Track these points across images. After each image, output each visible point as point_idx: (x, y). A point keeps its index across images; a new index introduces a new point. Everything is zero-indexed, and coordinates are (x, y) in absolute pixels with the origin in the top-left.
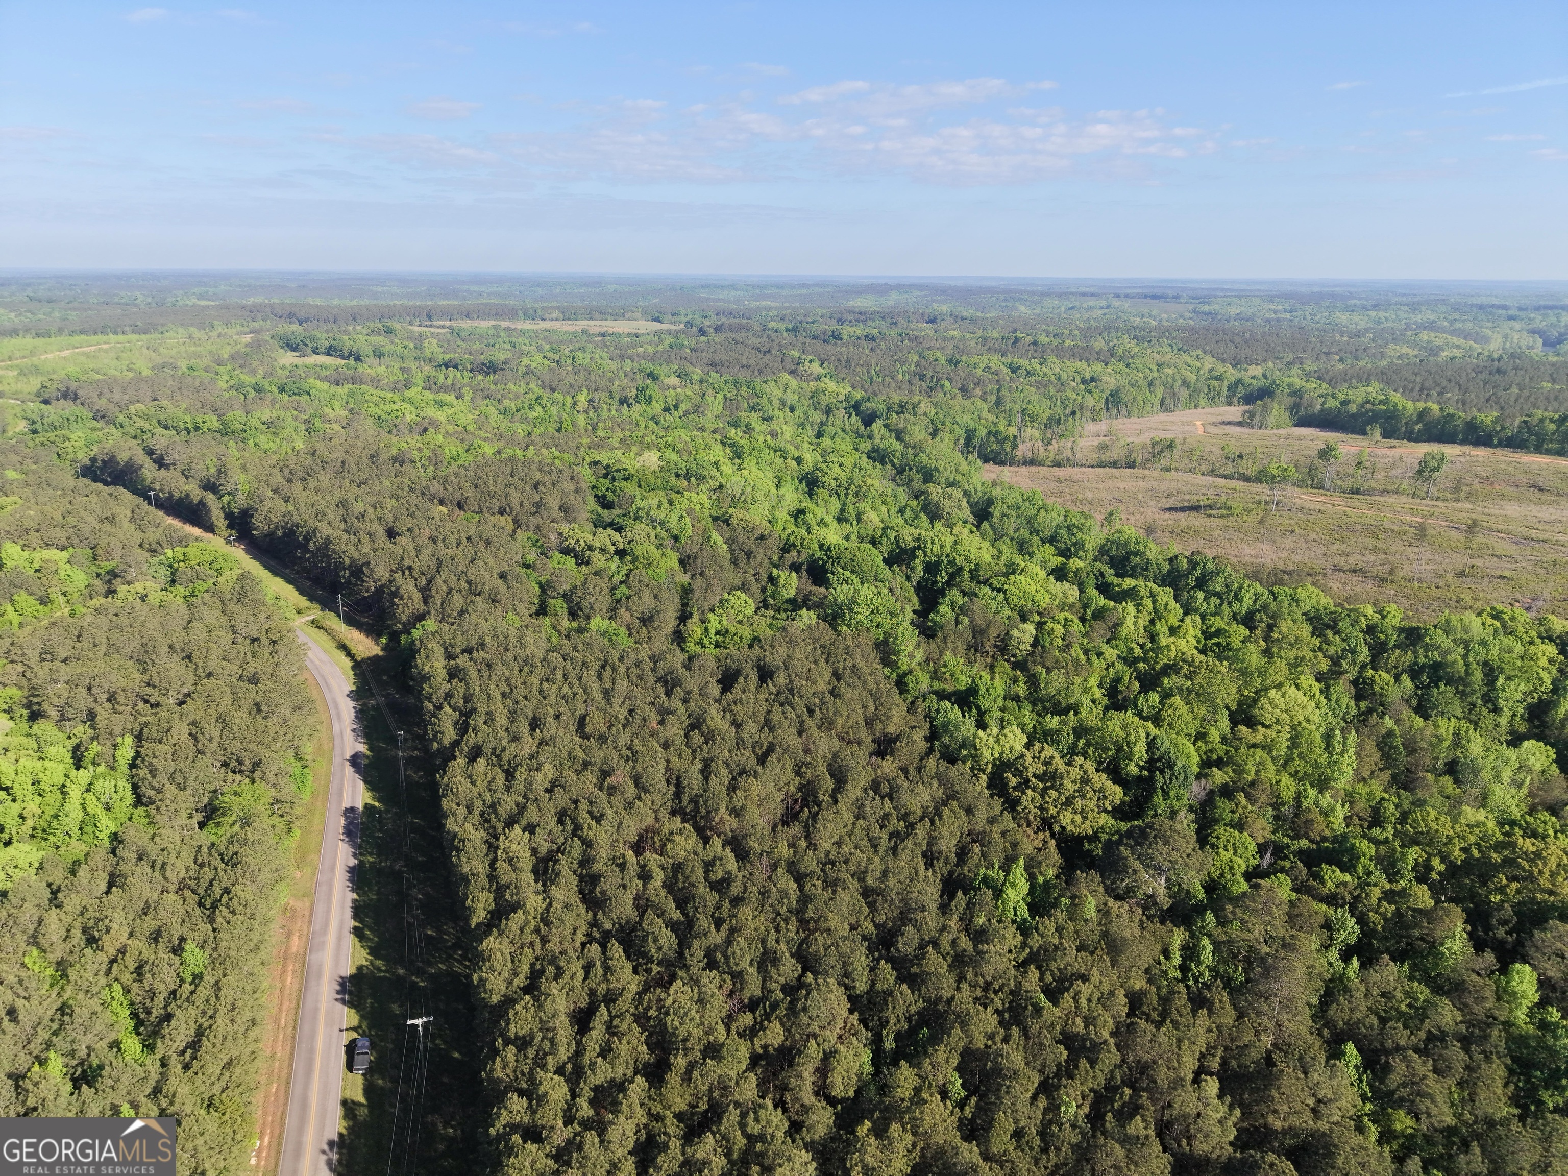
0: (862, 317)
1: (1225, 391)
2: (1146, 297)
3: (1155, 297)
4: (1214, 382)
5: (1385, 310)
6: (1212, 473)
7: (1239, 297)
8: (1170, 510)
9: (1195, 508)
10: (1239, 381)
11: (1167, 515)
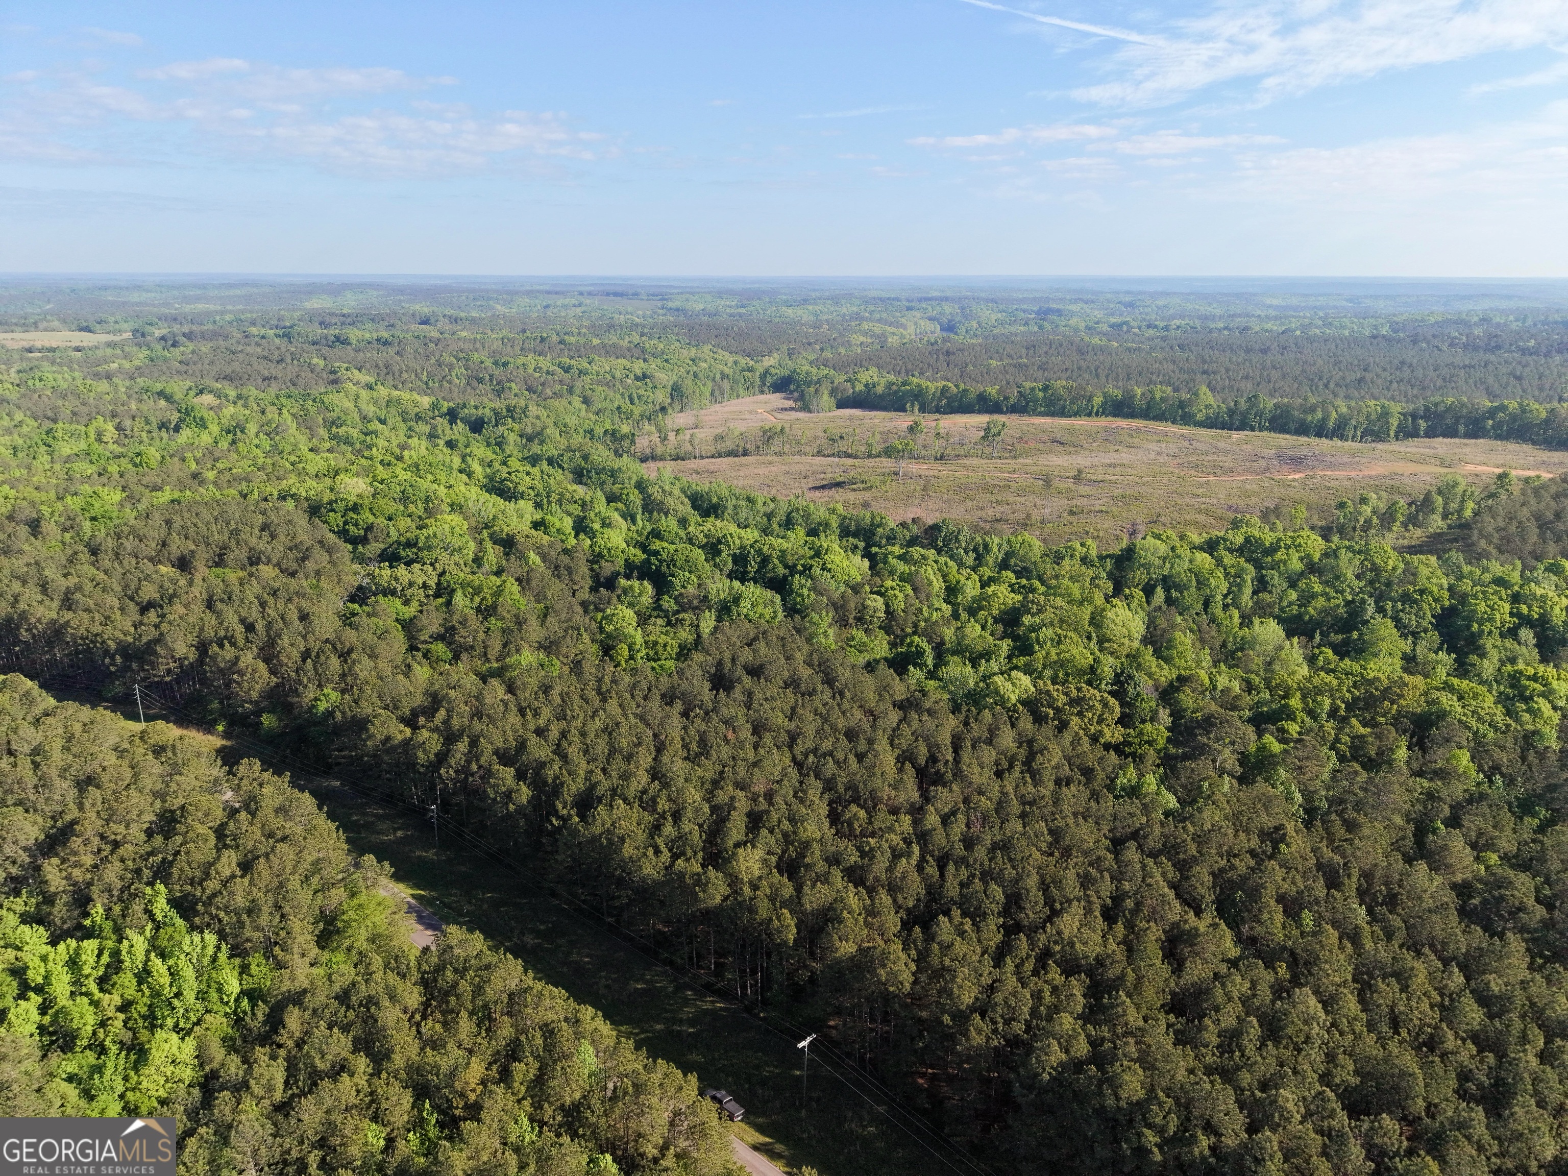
0: (349, 320)
1: (758, 382)
2: (608, 294)
3: (616, 294)
4: (748, 374)
5: (816, 304)
6: (819, 453)
7: (693, 294)
8: (816, 488)
9: (839, 485)
10: (767, 372)
11: (818, 494)
